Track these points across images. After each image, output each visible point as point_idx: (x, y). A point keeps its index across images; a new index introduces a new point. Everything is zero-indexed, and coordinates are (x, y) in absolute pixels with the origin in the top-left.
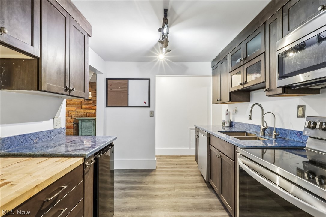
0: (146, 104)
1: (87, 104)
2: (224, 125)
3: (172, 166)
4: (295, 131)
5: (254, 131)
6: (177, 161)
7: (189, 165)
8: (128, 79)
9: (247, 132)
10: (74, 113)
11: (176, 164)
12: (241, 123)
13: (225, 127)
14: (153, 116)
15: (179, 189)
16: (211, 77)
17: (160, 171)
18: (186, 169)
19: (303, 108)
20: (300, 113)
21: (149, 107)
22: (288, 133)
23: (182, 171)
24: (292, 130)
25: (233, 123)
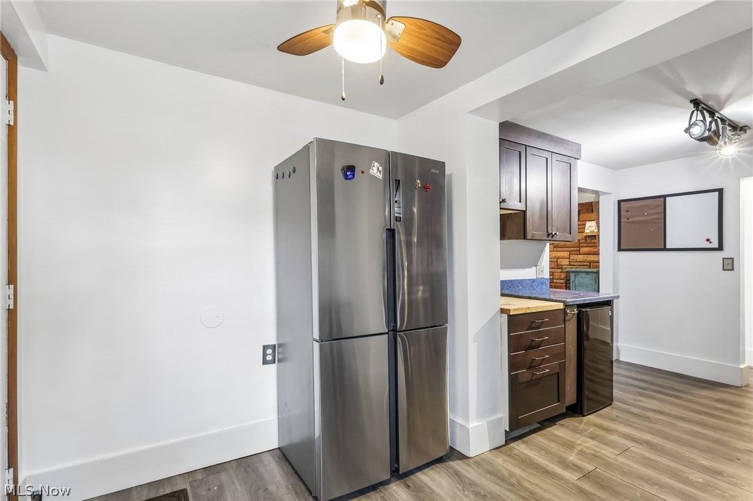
1: (590, 245)
8: (664, 197)
10: (566, 262)
14: (733, 270)
21: (720, 248)
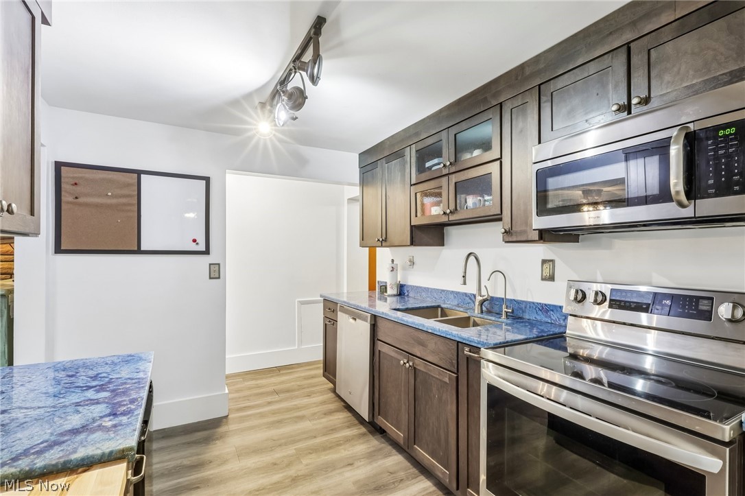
0: (197, 244)
2: (386, 292)
3: (269, 399)
4: (537, 303)
5: (456, 303)
6: (275, 384)
7: (308, 390)
8: (139, 173)
9: (443, 306)
11: (276, 392)
12: (425, 288)
13: (389, 296)
14: (219, 278)
15: (311, 456)
16: (358, 188)
17: (242, 419)
18: (306, 401)
19: (551, 263)
20: (547, 273)
21: (207, 252)
22: (526, 307)
23: (298, 408)
24: (533, 303)
25: (405, 287)
